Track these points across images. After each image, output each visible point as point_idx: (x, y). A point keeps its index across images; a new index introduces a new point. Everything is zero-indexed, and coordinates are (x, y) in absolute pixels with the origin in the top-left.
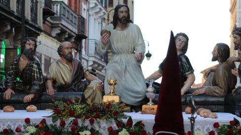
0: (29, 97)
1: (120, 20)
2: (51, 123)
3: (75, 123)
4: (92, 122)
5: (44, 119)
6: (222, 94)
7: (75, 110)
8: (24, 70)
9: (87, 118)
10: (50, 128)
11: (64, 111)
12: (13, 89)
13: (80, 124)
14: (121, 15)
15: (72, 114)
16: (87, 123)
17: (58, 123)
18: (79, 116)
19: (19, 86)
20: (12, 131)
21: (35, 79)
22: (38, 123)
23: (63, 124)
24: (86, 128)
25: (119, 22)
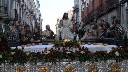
0: (39, 41)
1: (66, 17)
2: (54, 49)
3: (64, 49)
4: (70, 48)
5: (52, 48)
6: (96, 39)
7: (63, 44)
8: (37, 33)
9: (68, 47)
10: (54, 51)
11: (59, 44)
12: (33, 38)
13: (65, 49)
14: (66, 16)
15: (62, 45)
16: (68, 48)
17: (57, 49)
18: (65, 46)
19: (35, 38)
20: (40, 52)
21: (40, 35)
22: (50, 49)
23: (59, 49)
24: (68, 51)
25: (65, 18)
